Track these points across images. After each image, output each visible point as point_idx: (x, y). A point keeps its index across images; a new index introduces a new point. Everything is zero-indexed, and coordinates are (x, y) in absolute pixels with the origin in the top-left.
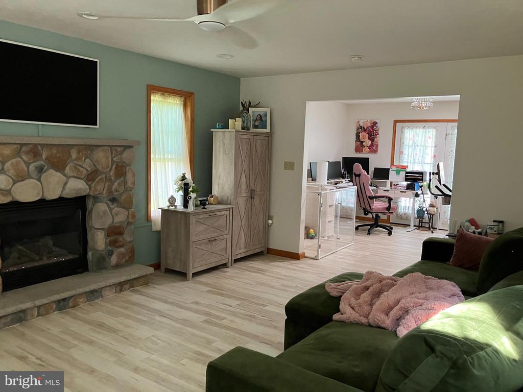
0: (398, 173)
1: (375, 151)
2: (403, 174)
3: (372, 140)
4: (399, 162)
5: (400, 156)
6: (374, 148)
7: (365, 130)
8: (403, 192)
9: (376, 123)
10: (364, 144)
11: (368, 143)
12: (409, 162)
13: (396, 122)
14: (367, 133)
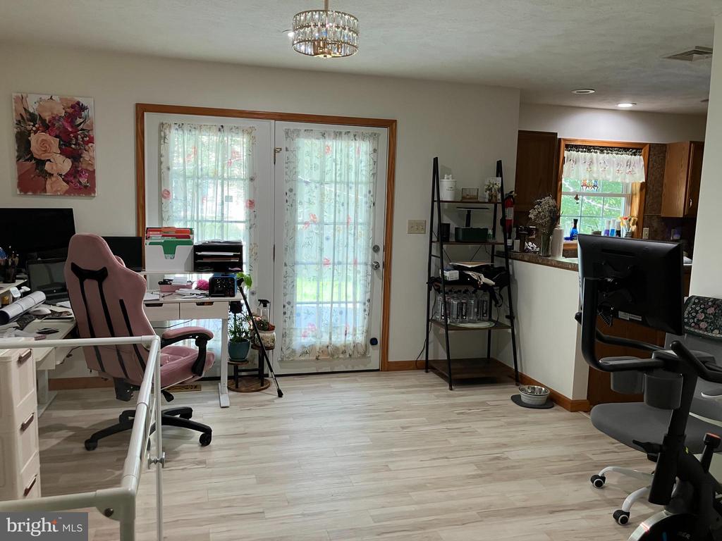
0: (169, 249)
1: (88, 190)
2: (184, 252)
3: (75, 157)
4: (161, 219)
5: (161, 204)
6: (84, 181)
7: (46, 127)
8: (203, 304)
9: (83, 108)
10: (47, 167)
11: (65, 165)
12: (189, 217)
13: (142, 110)
14: (56, 137)
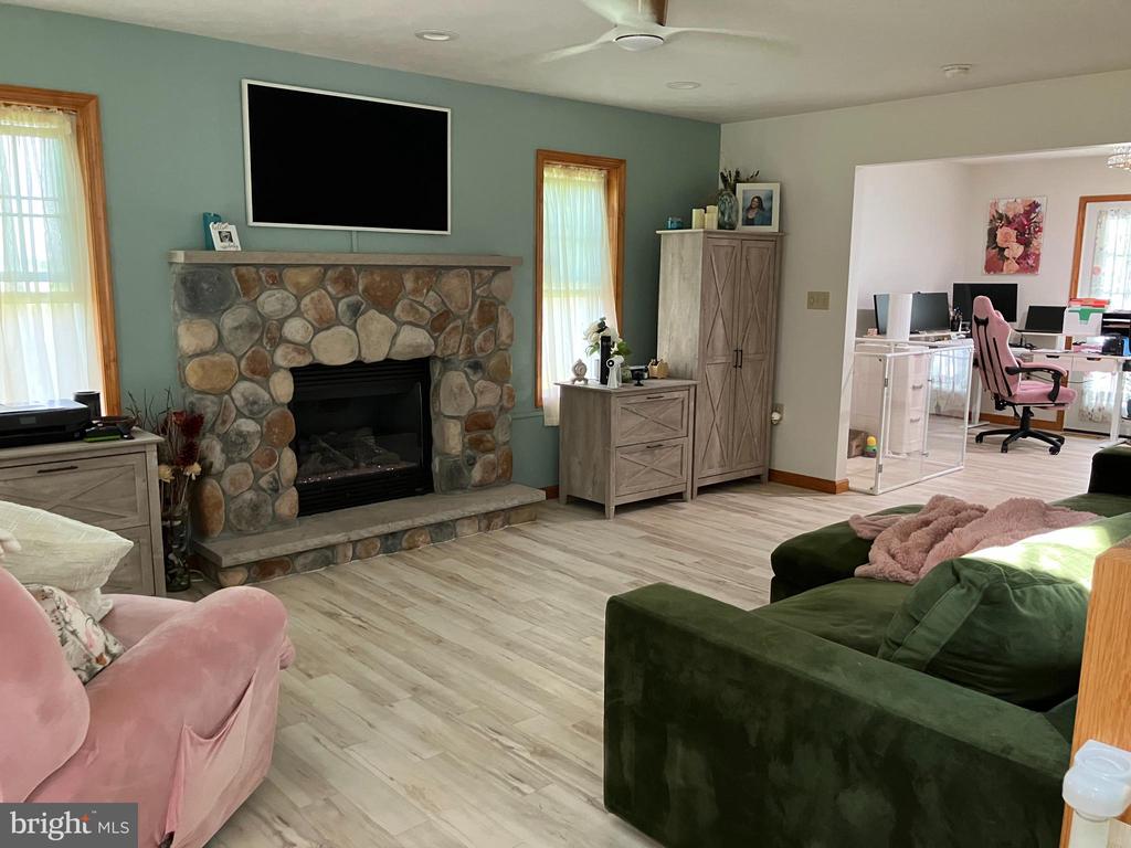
0: (1084, 316)
1: (1033, 269)
2: (1096, 319)
3: (1026, 243)
4: (1090, 292)
5: (1091, 279)
6: (1030, 262)
7: (1009, 223)
8: (1094, 359)
9: (1037, 206)
10: (1006, 253)
11: (1019, 250)
12: (1114, 291)
13: (1084, 201)
14: (1016, 229)
